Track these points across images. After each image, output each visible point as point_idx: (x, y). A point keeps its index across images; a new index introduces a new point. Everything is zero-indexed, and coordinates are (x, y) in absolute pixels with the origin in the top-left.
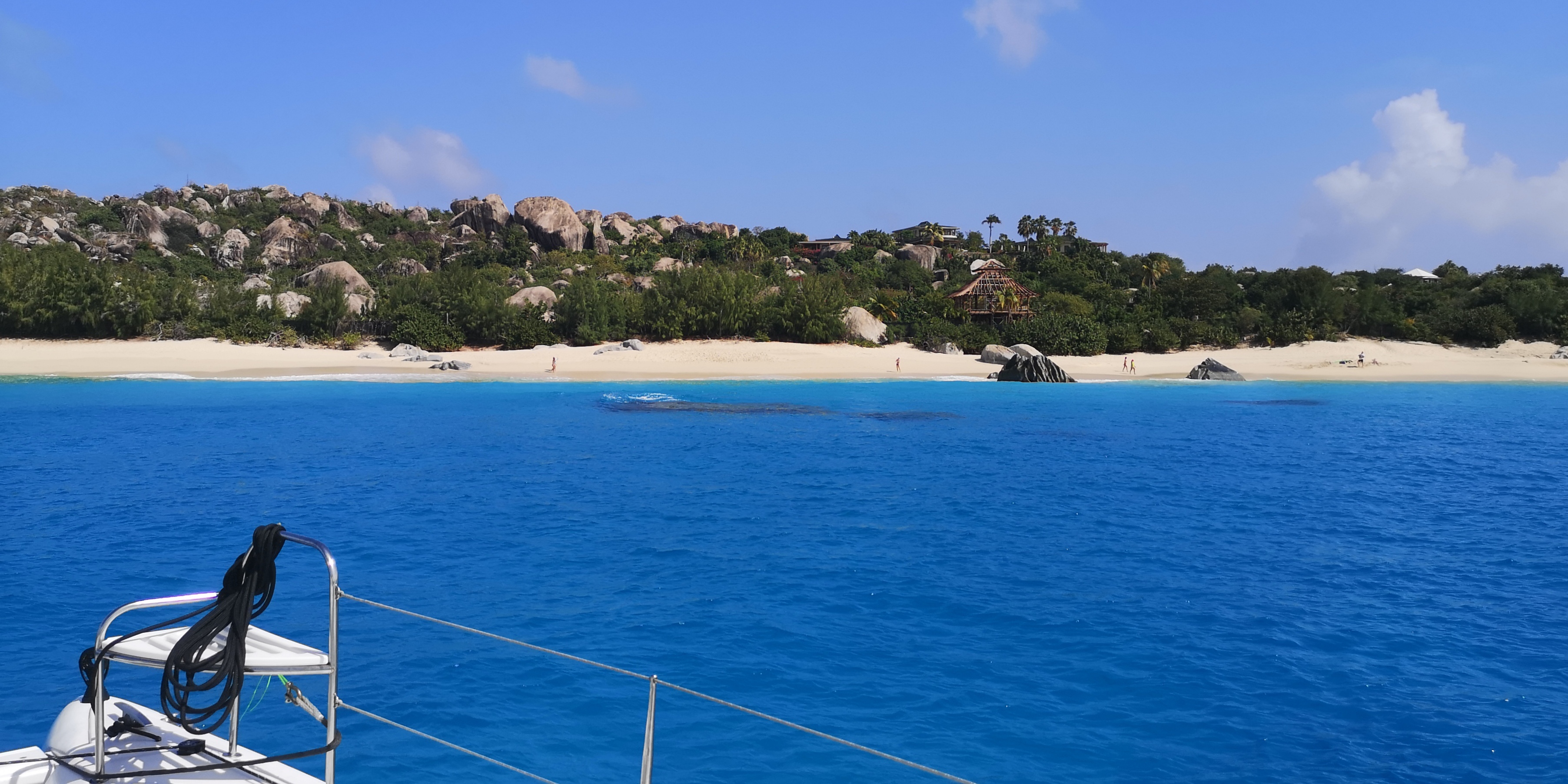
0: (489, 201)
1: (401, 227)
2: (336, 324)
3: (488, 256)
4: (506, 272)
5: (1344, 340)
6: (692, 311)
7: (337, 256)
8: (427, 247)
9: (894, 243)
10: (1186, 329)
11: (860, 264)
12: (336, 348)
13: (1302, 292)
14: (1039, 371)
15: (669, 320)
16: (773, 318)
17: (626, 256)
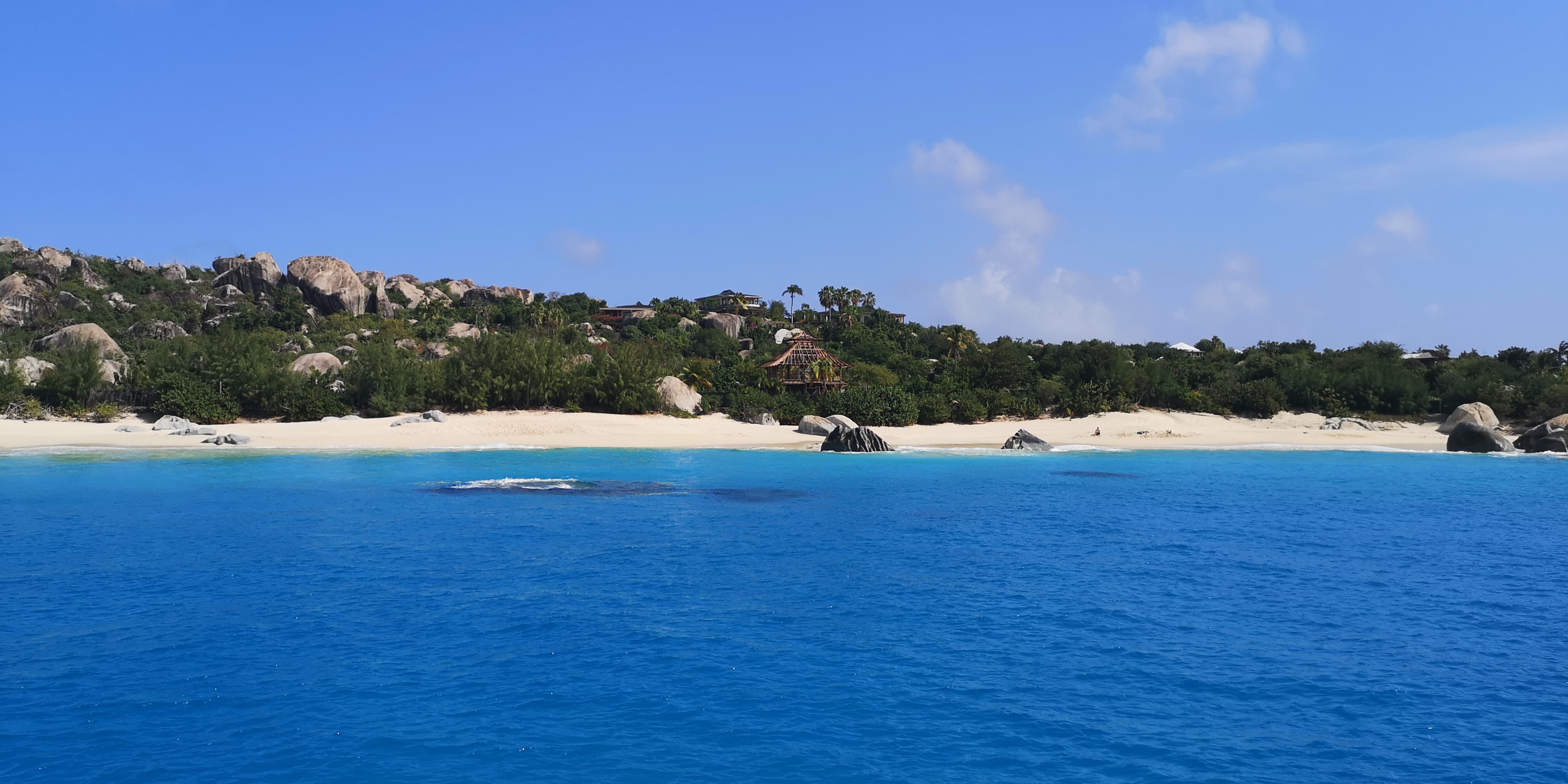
0: (259, 259)
1: (156, 286)
2: (88, 393)
3: (258, 319)
4: (281, 336)
5: (1136, 411)
6: (498, 381)
7: (79, 317)
8: (186, 308)
9: (698, 311)
10: (992, 400)
11: (664, 332)
12: (88, 421)
13: (1097, 364)
14: (862, 443)
15: (473, 390)
16: (584, 388)
17: (415, 321)
